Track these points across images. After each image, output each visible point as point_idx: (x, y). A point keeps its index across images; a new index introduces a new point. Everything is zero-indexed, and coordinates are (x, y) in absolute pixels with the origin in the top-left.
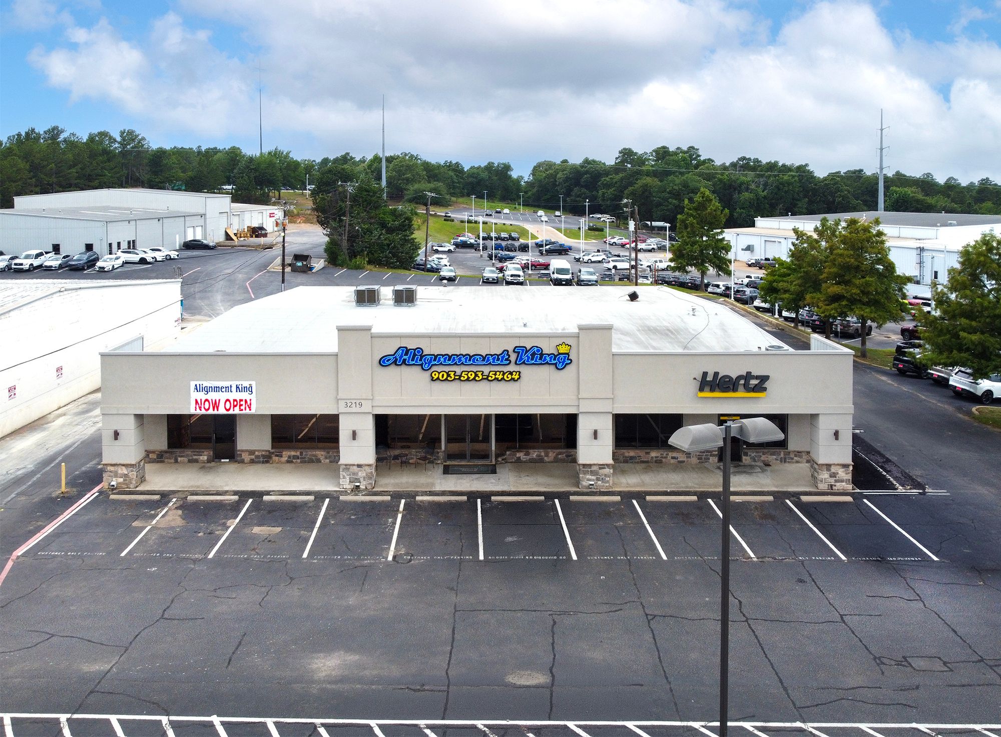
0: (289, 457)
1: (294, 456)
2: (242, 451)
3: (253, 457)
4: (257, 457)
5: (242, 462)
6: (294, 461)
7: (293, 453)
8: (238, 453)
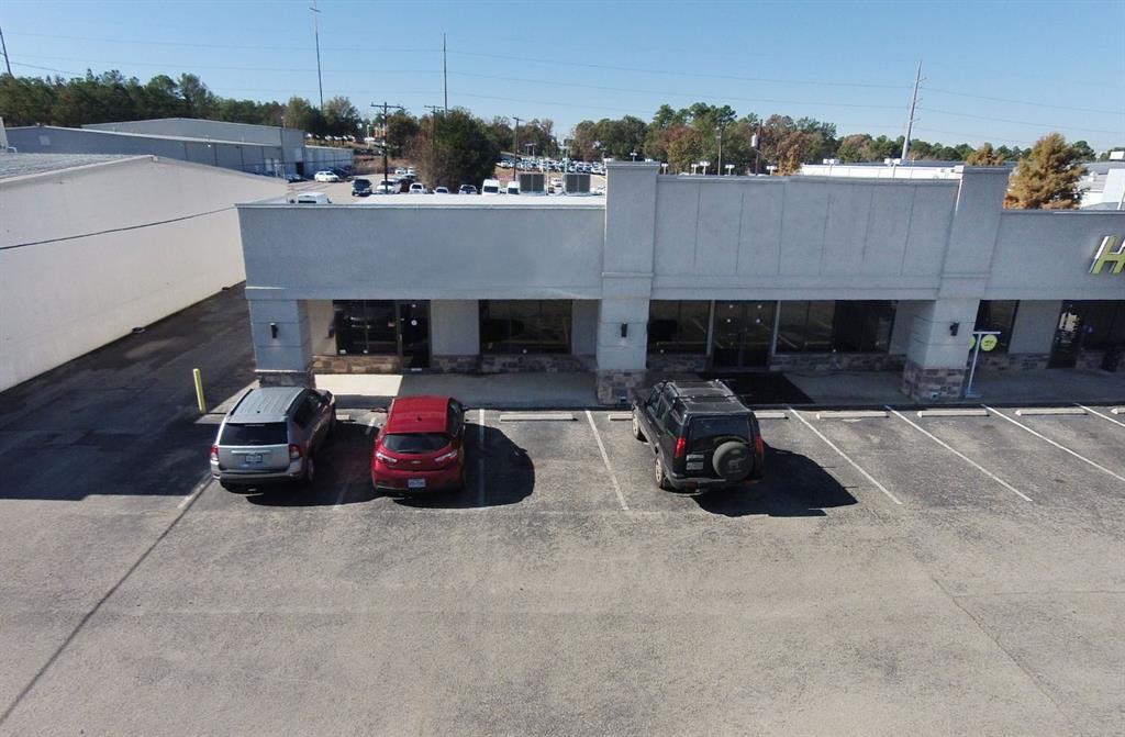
0: (504, 365)
1: (510, 363)
2: (441, 357)
3: (454, 365)
4: (461, 365)
5: (439, 372)
6: (511, 370)
7: (509, 360)
8: (435, 359)
